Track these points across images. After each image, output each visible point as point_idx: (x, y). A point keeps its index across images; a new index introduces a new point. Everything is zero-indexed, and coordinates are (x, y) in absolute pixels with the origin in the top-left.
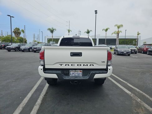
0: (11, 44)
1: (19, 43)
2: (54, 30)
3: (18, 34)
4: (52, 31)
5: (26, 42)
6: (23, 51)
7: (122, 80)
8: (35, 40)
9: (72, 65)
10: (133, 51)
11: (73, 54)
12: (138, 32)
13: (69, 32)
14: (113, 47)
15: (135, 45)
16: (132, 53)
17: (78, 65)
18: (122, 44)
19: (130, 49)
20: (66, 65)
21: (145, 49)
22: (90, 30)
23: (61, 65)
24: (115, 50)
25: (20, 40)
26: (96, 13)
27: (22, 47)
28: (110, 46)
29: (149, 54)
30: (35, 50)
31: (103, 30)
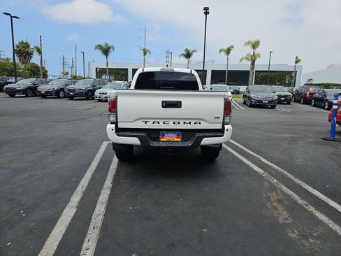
0: (14, 80)
1: (34, 79)
2: (110, 48)
3: (25, 57)
4: (106, 51)
5: (45, 76)
6: (45, 96)
7: (251, 153)
8: (66, 70)
9: (164, 123)
10: (284, 99)
11: (167, 105)
12: (297, 57)
13: (145, 54)
14: (243, 89)
15: (289, 85)
16: (280, 102)
17: (174, 123)
18: (261, 84)
19: (277, 93)
20: (154, 123)
21: (308, 95)
22: (191, 50)
23: (146, 123)
24: (245, 96)
25: (32, 71)
26: (206, 13)
27: (43, 88)
28: (236, 88)
29: (314, 106)
30: (71, 94)
31: (220, 52)
